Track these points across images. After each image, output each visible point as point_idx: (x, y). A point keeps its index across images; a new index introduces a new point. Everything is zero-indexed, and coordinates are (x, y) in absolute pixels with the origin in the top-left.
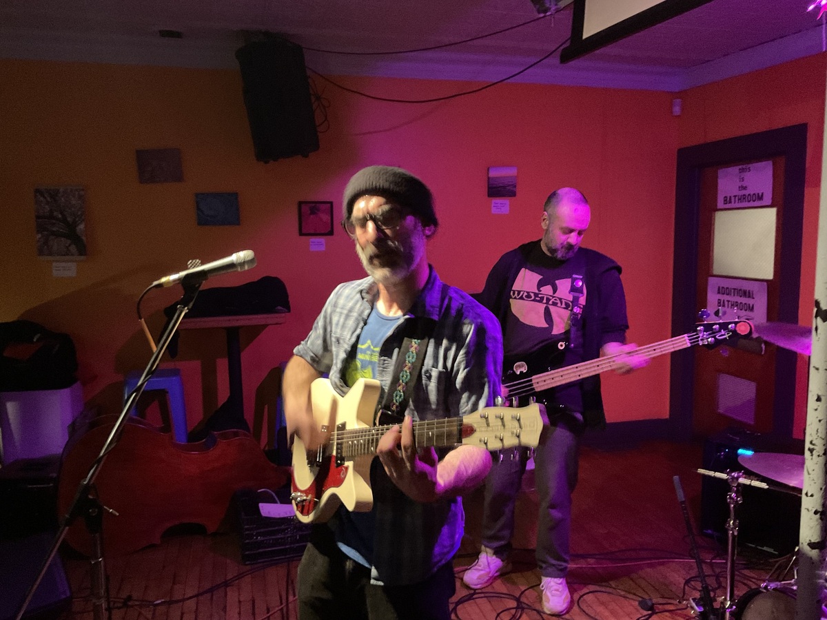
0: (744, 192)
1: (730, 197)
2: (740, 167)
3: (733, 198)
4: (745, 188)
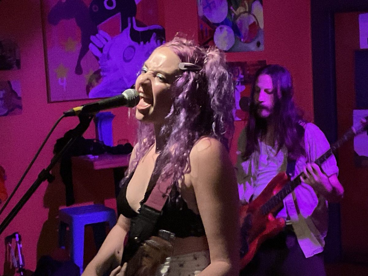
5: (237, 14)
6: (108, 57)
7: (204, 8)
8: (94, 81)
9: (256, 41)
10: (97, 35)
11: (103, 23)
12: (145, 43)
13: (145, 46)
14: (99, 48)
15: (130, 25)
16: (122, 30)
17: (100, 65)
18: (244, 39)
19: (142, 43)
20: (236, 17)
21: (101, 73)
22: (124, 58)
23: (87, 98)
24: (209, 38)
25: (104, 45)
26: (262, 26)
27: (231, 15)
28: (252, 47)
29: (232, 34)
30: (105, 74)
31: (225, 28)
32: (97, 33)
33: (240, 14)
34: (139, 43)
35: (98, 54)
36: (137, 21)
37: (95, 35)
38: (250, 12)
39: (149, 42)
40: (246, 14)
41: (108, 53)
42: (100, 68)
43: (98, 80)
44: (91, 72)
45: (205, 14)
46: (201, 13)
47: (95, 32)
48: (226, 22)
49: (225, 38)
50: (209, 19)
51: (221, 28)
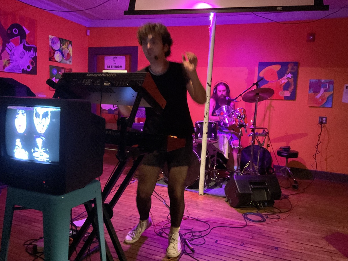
0: (115, 65)
1: (110, 66)
2: (113, 57)
3: (111, 67)
4: (115, 64)
5: (63, 48)
6: (14, 55)
7: (52, 42)
8: (7, 64)
9: (69, 60)
10: (9, 44)
11: (12, 39)
12: (29, 52)
13: (29, 53)
14: (10, 50)
15: (23, 42)
16: (20, 44)
17: (10, 57)
18: (65, 58)
19: (28, 51)
20: (63, 49)
21: (10, 61)
22: (20, 57)
23: (4, 71)
24: (53, 55)
25: (12, 49)
26: (71, 55)
27: (61, 48)
28: (68, 62)
29: (61, 55)
30: (12, 62)
31: (59, 52)
32: (10, 43)
33: (65, 48)
34: (27, 51)
35: (9, 52)
36: (26, 41)
37: (8, 43)
38: (68, 48)
39: (31, 52)
40: (66, 49)
41: (14, 53)
42: (10, 59)
43: (8, 64)
44: (6, 60)
45: (52, 45)
46: (50, 44)
47: (9, 42)
48: (59, 50)
49: (59, 56)
50: (53, 47)
51: (57, 52)
